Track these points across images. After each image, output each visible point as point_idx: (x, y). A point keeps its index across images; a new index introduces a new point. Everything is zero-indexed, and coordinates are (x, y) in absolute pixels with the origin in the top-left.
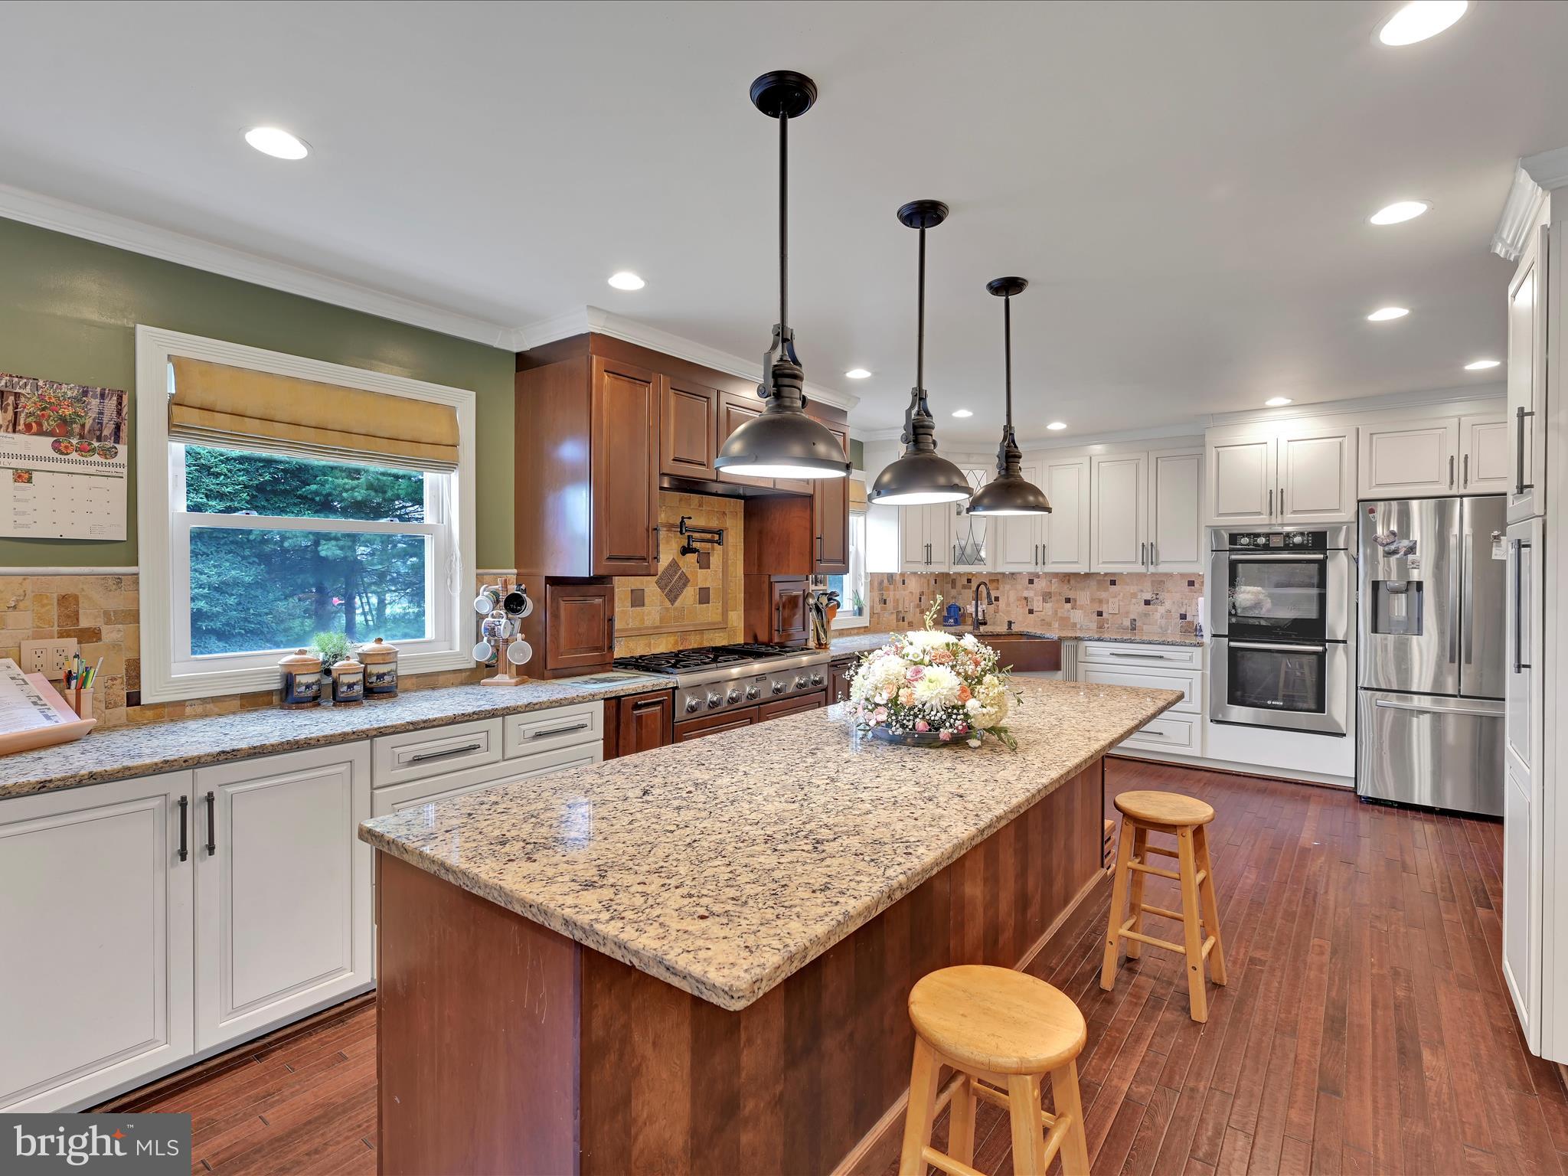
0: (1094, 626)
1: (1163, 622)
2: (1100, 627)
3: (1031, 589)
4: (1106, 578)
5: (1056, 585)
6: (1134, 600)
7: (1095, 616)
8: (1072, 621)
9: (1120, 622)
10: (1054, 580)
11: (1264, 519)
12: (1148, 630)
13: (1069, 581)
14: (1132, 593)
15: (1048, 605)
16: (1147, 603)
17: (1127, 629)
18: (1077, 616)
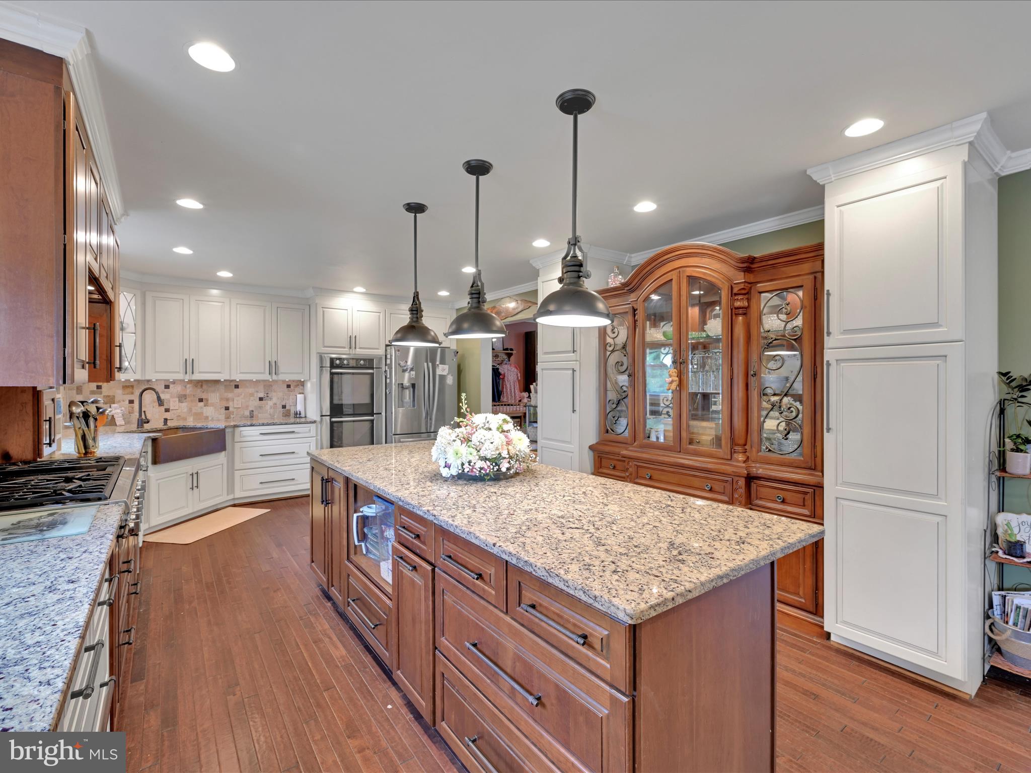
0: (222, 417)
1: (272, 410)
2: (228, 418)
3: (167, 393)
4: (231, 384)
5: (191, 389)
6: (252, 398)
7: (223, 410)
8: (205, 415)
9: (242, 413)
10: (188, 386)
11: (346, 350)
12: (262, 417)
13: (202, 386)
14: (250, 394)
15: (184, 405)
16: (261, 399)
17: (247, 417)
18: (209, 411)
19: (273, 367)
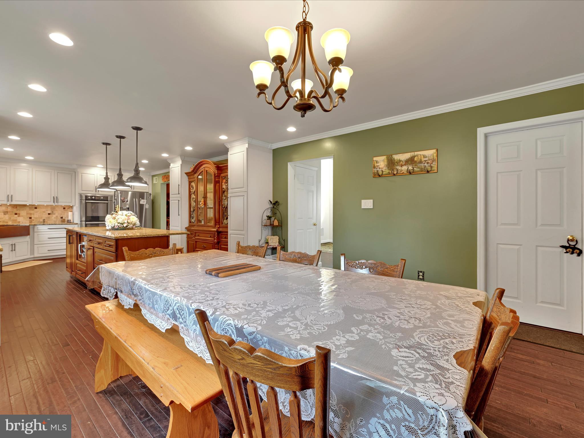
0: (28, 221)
1: (55, 220)
2: (31, 222)
4: (33, 207)
6: (44, 214)
8: (18, 220)
9: (39, 220)
10: (9, 207)
11: (94, 192)
12: (49, 222)
13: (17, 207)
15: (7, 216)
16: (49, 214)
17: (42, 222)
18: (21, 219)
19: (56, 199)
